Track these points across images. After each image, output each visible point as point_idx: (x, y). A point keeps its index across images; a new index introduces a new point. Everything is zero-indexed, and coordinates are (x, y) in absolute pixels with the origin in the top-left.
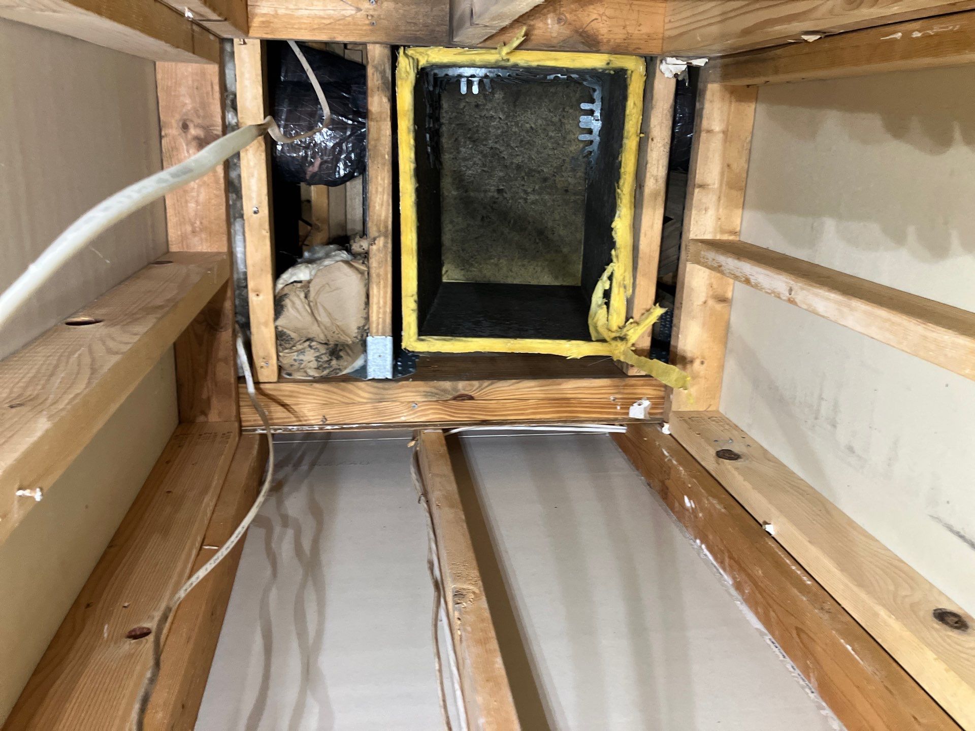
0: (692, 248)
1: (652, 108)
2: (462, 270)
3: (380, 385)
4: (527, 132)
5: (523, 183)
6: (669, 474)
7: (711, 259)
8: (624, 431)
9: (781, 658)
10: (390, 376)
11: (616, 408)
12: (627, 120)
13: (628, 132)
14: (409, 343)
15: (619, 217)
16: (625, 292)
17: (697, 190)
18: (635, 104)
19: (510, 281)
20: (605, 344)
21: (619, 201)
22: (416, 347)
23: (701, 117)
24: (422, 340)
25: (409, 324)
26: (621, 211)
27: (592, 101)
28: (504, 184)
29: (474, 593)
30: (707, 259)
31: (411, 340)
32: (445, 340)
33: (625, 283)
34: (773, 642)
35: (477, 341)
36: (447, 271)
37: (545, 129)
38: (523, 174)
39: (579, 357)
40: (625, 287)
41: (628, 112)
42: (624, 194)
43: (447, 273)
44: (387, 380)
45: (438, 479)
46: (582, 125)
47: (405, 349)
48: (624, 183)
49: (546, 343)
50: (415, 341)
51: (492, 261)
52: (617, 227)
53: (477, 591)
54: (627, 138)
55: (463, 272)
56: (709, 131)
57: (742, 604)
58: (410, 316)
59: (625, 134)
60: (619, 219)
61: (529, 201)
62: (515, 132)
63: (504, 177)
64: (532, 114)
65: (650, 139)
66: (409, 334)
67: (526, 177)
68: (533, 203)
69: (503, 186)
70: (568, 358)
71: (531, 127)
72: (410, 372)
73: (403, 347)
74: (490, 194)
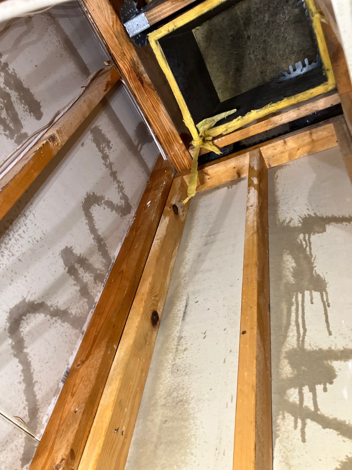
0: (256, 152)
1: (313, 102)
2: (202, 38)
3: (124, 33)
4: (283, 37)
5: (257, 48)
6: (156, 189)
7: (253, 163)
8: (164, 159)
9: (109, 270)
10: (131, 36)
11: (172, 152)
12: (303, 93)
13: (298, 96)
14: (152, 37)
15: (257, 112)
16: (224, 132)
17: (282, 141)
18: (312, 93)
19: (208, 66)
20: (197, 134)
21: (264, 108)
22: (152, 42)
23: (316, 127)
24: (157, 43)
25: (161, 32)
26: (260, 111)
27: (310, 63)
28: (253, 38)
29: (58, 144)
30: (253, 161)
31: (154, 37)
32: (162, 55)
33: (228, 129)
34: (113, 264)
35: (170, 72)
36: (198, 29)
37: (288, 45)
38: (262, 46)
39: (186, 125)
40: (227, 130)
41: (307, 91)
42: (268, 109)
43: (197, 31)
44: (128, 35)
45: (96, 92)
46: (296, 65)
47: (148, 36)
48: (273, 106)
49: (185, 106)
50: (155, 40)
51: (214, 52)
52: (252, 113)
53: (60, 145)
54: (294, 97)
55: (201, 39)
56: (311, 134)
57: (121, 244)
58: (165, 30)
59: (296, 95)
60: (256, 112)
61: (250, 56)
62: (281, 30)
63: (257, 36)
64: (294, 34)
65: (298, 108)
66: (156, 35)
67: (261, 48)
68: (250, 58)
69: (252, 38)
70: (183, 121)
71: (286, 38)
72: (138, 45)
73: (148, 35)
74: (245, 33)
